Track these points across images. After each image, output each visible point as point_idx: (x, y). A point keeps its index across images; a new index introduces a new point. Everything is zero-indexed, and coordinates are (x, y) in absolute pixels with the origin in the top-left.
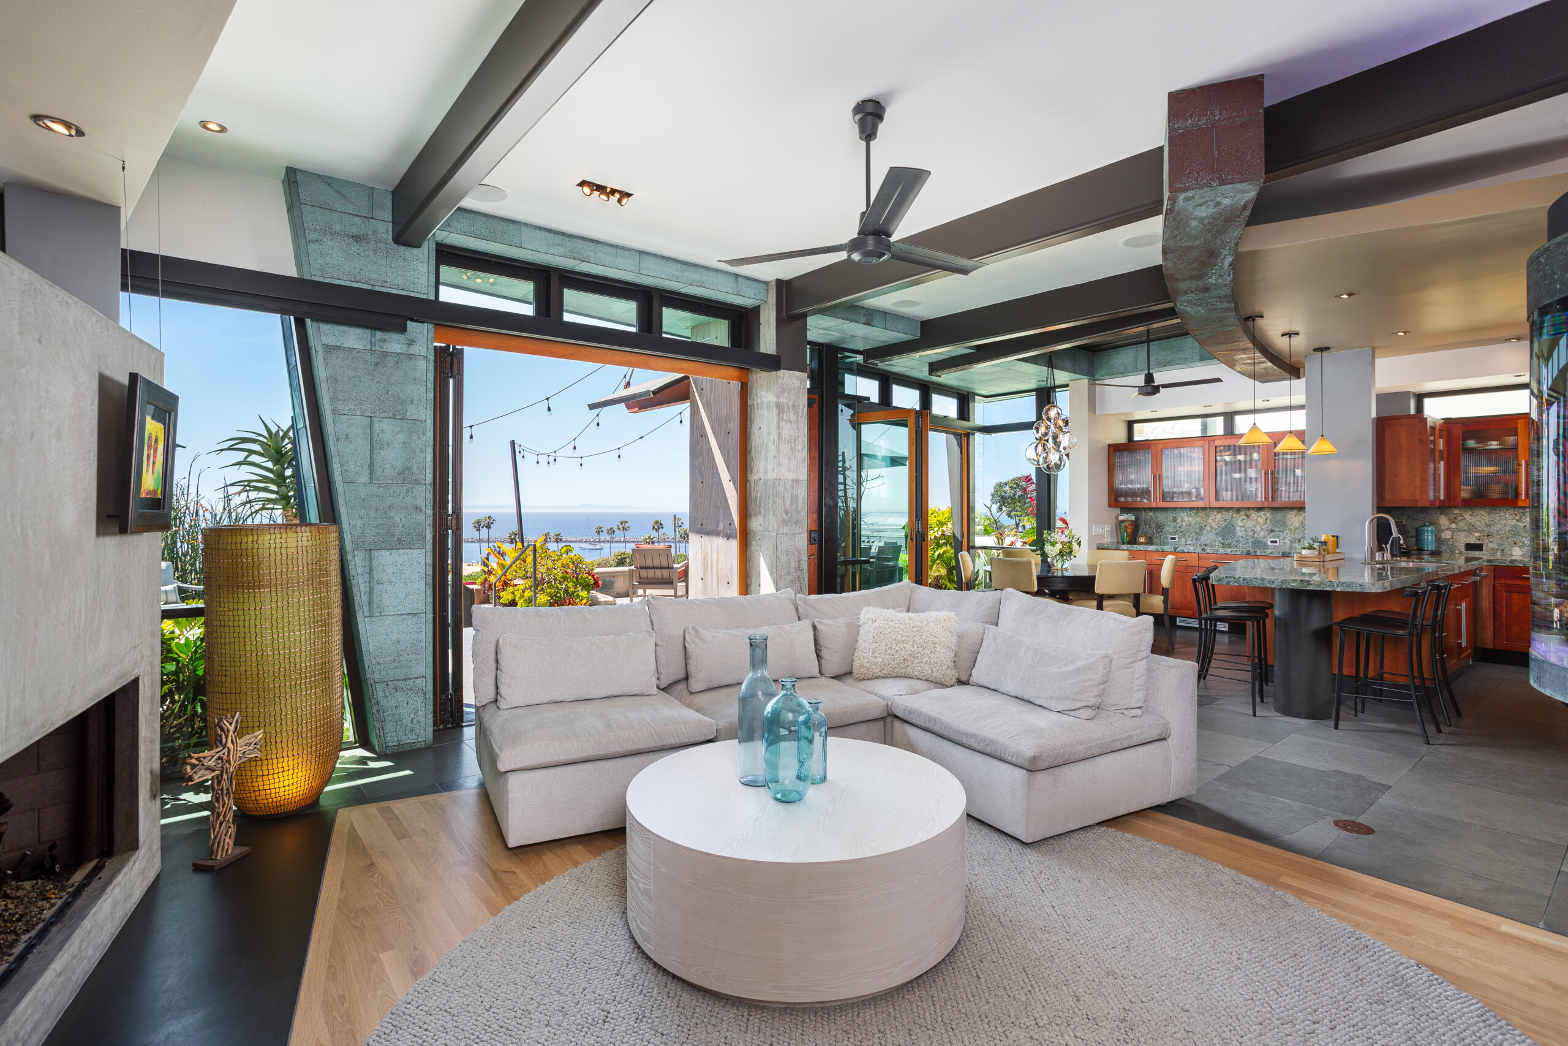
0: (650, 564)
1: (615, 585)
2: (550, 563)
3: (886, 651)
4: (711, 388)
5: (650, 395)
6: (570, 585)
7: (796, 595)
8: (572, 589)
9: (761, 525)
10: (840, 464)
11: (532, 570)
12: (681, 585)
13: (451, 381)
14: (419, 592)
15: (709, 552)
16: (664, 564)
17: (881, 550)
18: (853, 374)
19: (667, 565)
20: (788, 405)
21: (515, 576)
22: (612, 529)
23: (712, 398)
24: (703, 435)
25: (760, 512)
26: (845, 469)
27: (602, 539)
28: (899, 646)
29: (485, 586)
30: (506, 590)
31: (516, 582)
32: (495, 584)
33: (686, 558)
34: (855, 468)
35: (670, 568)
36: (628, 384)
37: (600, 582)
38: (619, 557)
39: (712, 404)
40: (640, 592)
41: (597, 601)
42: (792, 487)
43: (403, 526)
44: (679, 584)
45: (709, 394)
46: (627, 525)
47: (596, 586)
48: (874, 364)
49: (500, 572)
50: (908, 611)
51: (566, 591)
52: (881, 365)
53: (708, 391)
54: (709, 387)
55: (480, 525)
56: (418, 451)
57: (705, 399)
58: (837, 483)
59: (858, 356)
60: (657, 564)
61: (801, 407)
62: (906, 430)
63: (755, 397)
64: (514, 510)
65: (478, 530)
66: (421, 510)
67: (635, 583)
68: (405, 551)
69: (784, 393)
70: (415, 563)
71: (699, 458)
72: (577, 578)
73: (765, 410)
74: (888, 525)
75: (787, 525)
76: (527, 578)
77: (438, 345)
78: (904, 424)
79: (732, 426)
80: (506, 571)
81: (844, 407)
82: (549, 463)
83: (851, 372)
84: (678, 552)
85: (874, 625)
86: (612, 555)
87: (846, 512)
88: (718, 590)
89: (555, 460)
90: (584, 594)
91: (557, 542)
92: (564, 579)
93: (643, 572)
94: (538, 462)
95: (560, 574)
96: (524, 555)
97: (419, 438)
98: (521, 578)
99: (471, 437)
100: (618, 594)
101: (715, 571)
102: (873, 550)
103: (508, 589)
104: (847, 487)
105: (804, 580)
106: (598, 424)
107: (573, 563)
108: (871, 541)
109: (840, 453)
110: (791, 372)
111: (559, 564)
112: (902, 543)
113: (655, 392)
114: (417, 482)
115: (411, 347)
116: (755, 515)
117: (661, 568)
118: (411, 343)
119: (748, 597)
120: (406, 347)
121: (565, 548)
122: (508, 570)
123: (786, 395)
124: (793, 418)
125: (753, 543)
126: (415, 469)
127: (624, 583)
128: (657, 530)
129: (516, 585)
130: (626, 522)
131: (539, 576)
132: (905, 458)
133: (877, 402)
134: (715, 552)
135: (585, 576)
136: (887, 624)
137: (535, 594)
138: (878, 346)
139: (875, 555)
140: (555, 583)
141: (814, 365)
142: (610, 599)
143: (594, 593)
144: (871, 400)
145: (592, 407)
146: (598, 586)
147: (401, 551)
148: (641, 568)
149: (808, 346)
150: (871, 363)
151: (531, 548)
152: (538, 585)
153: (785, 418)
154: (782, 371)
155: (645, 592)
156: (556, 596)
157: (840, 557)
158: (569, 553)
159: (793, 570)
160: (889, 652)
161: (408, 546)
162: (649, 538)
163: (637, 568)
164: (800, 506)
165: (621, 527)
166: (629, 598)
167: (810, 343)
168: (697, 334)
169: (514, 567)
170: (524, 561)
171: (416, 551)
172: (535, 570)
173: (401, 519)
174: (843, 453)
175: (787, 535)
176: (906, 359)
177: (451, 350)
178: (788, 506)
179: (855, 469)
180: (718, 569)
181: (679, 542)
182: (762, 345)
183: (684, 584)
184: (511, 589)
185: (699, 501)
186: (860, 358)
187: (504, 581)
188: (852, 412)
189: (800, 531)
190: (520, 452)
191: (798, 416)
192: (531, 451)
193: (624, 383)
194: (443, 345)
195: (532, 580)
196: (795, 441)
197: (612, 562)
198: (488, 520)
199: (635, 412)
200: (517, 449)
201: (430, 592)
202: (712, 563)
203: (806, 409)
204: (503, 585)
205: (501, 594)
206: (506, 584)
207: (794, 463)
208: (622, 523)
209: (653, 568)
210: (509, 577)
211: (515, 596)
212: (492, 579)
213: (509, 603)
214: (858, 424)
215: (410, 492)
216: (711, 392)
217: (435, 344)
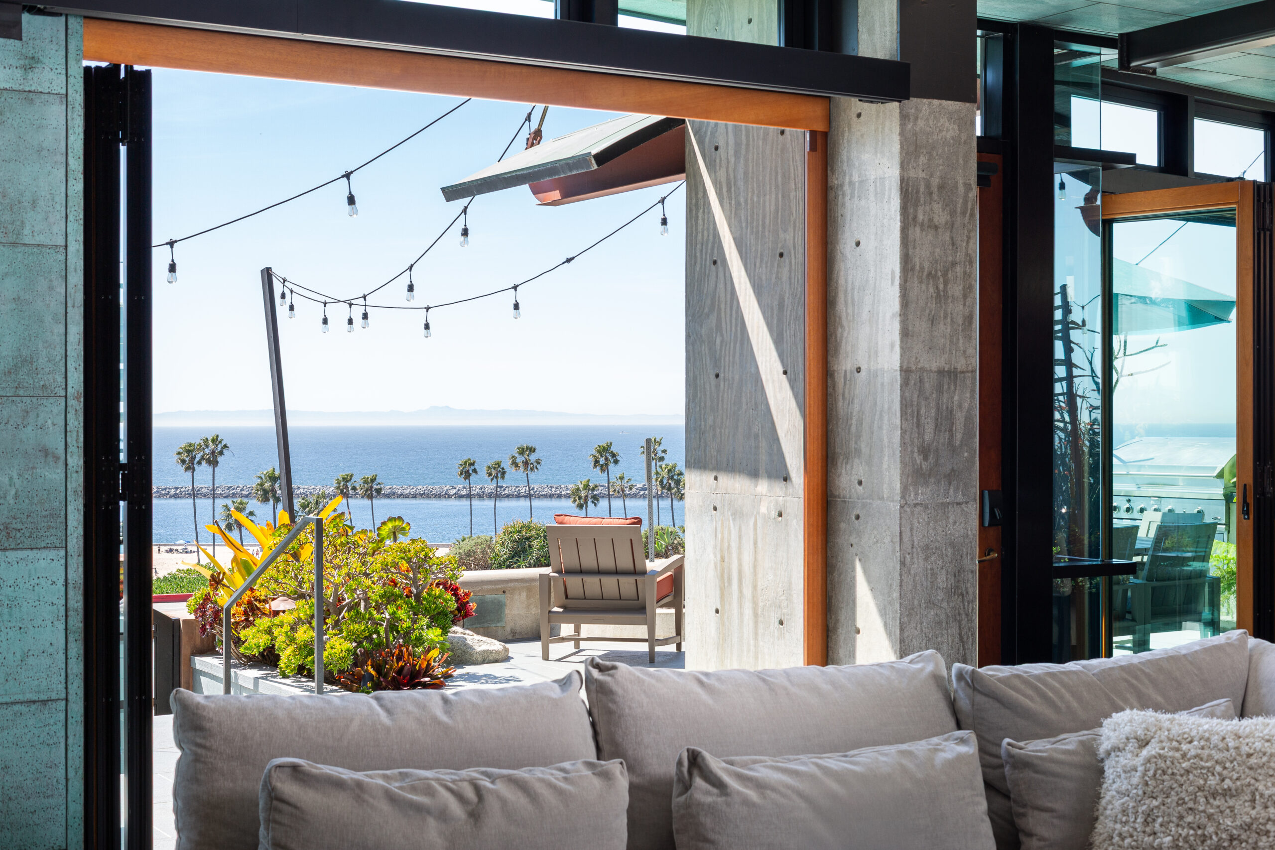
0: (589, 561)
1: (507, 611)
2: (355, 563)
3: (1181, 817)
4: (738, 144)
5: (589, 165)
6: (401, 614)
7: (949, 668)
8: (407, 624)
9: (860, 483)
10: (1058, 315)
11: (313, 577)
12: (664, 615)
13: (123, 149)
14: (51, 650)
15: (734, 545)
16: (625, 562)
17: (1163, 532)
18: (1093, 96)
19: (631, 566)
20: (928, 186)
21: (275, 592)
22: (498, 464)
23: (741, 171)
24: (719, 261)
25: (858, 452)
26: (1068, 325)
27: (476, 490)
28: (1217, 803)
29: (204, 615)
30: (252, 624)
31: (277, 605)
32: (228, 610)
33: (677, 547)
34: (1096, 322)
35: (638, 572)
36: (536, 137)
37: (473, 606)
38: (516, 536)
39: (741, 184)
40: (567, 629)
41: (465, 652)
42: (939, 389)
43: (16, 496)
44: (659, 611)
45: (732, 160)
46: (533, 458)
47: (462, 613)
48: (1146, 70)
49: (239, 582)
50: (1242, 715)
51: (392, 626)
52: (1165, 72)
53: (731, 152)
54: (731, 142)
55: (194, 458)
56: (48, 319)
57: (722, 175)
58: (1050, 362)
59: (1104, 51)
60: (607, 562)
61: (961, 189)
62: (1229, 234)
63: (845, 168)
64: (270, 423)
65: (190, 468)
66: (57, 458)
67: (556, 609)
68: (20, 554)
69: (917, 157)
70: (42, 582)
71: (708, 316)
72: (418, 597)
73: (872, 198)
74: (1180, 468)
75: (926, 483)
76: (302, 596)
77: (93, 64)
78: (1225, 221)
79: (789, 236)
80: (254, 581)
81: (1067, 178)
82: (350, 322)
83: (1087, 89)
84: (655, 525)
85: (1145, 752)
86: (500, 531)
87: (1074, 434)
88: (756, 639)
89: (365, 316)
90: (433, 634)
91: (371, 497)
92: (389, 598)
93: (574, 583)
94: (325, 321)
95: (378, 588)
96: (295, 544)
97: (51, 288)
98: (289, 596)
99: (172, 268)
100: (513, 632)
101: (748, 592)
102: (1141, 534)
103: (258, 621)
104: (1076, 372)
105: (970, 620)
106: (465, 232)
107: (409, 561)
108: (1137, 508)
109: (1057, 289)
110: (936, 102)
111: (376, 562)
112: (1215, 513)
113: (603, 157)
114: (46, 392)
115: (30, 75)
116: (847, 458)
117: (617, 572)
118: (31, 64)
119: (830, 669)
120: (19, 73)
121: (390, 525)
122: (258, 575)
123: (923, 159)
124: (941, 217)
125: (843, 526)
126: (42, 361)
127: (528, 607)
128: (604, 468)
129: (276, 613)
130: (532, 450)
131: (329, 592)
132: (1225, 305)
133: (1154, 163)
134: (748, 547)
135: (437, 591)
136: (1177, 750)
137: (321, 633)
138: (1158, 23)
139: (1148, 545)
140: (366, 608)
141: (994, 77)
142: (495, 645)
143: (457, 630)
144: (1139, 161)
145: (452, 193)
146: (467, 615)
147: (12, 555)
148: (570, 572)
149: (979, 32)
150: (1138, 69)
151: (313, 526)
152: (328, 614)
153: (921, 217)
154: (914, 101)
155: (577, 630)
156: (369, 638)
157: (1061, 556)
158: (399, 536)
159: (941, 595)
160: (1190, 819)
161: (28, 543)
162: (587, 487)
163: (559, 572)
164: (959, 436)
165: (520, 460)
166: (538, 645)
167: (988, 24)
168: (701, 14)
169: (271, 571)
170: (296, 556)
171: (44, 553)
172: (320, 578)
173: (11, 479)
174: (1064, 288)
175: (926, 507)
176: (1236, 54)
177: (122, 75)
178: (928, 436)
179: (1099, 328)
180: (755, 587)
181: (659, 497)
182: (863, 36)
183: (673, 611)
184: (263, 622)
185: (710, 421)
186: (1109, 56)
187: (250, 603)
188: (1087, 188)
189: (960, 498)
190: (283, 296)
191: (953, 213)
192: (311, 294)
193: (525, 134)
194: (104, 64)
195: (314, 600)
196: (945, 275)
197: (498, 547)
198: (212, 446)
199: (554, 203)
200: (278, 288)
201: (77, 649)
202: (740, 572)
203: (975, 192)
204: (245, 613)
205: (243, 634)
206: (253, 610)
207: (943, 328)
208: (522, 451)
209: (599, 572)
210: (261, 593)
211: (273, 639)
212: (223, 598)
213: (261, 654)
214: (1104, 222)
215: (32, 415)
216: (737, 153)
217: (85, 63)
